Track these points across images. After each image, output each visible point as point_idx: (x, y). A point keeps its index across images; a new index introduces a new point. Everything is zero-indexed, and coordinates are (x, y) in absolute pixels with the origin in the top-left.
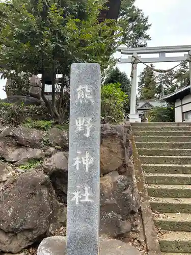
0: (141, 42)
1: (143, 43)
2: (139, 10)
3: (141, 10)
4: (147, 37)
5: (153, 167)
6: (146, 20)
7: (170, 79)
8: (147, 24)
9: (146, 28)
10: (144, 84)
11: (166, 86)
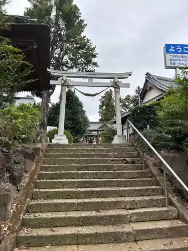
0: (90, 68)
1: (92, 69)
2: (88, 40)
3: (90, 40)
4: (95, 64)
5: (46, 192)
6: (94, 49)
7: (127, 104)
8: (94, 53)
9: (94, 56)
10: (104, 107)
11: (125, 109)
